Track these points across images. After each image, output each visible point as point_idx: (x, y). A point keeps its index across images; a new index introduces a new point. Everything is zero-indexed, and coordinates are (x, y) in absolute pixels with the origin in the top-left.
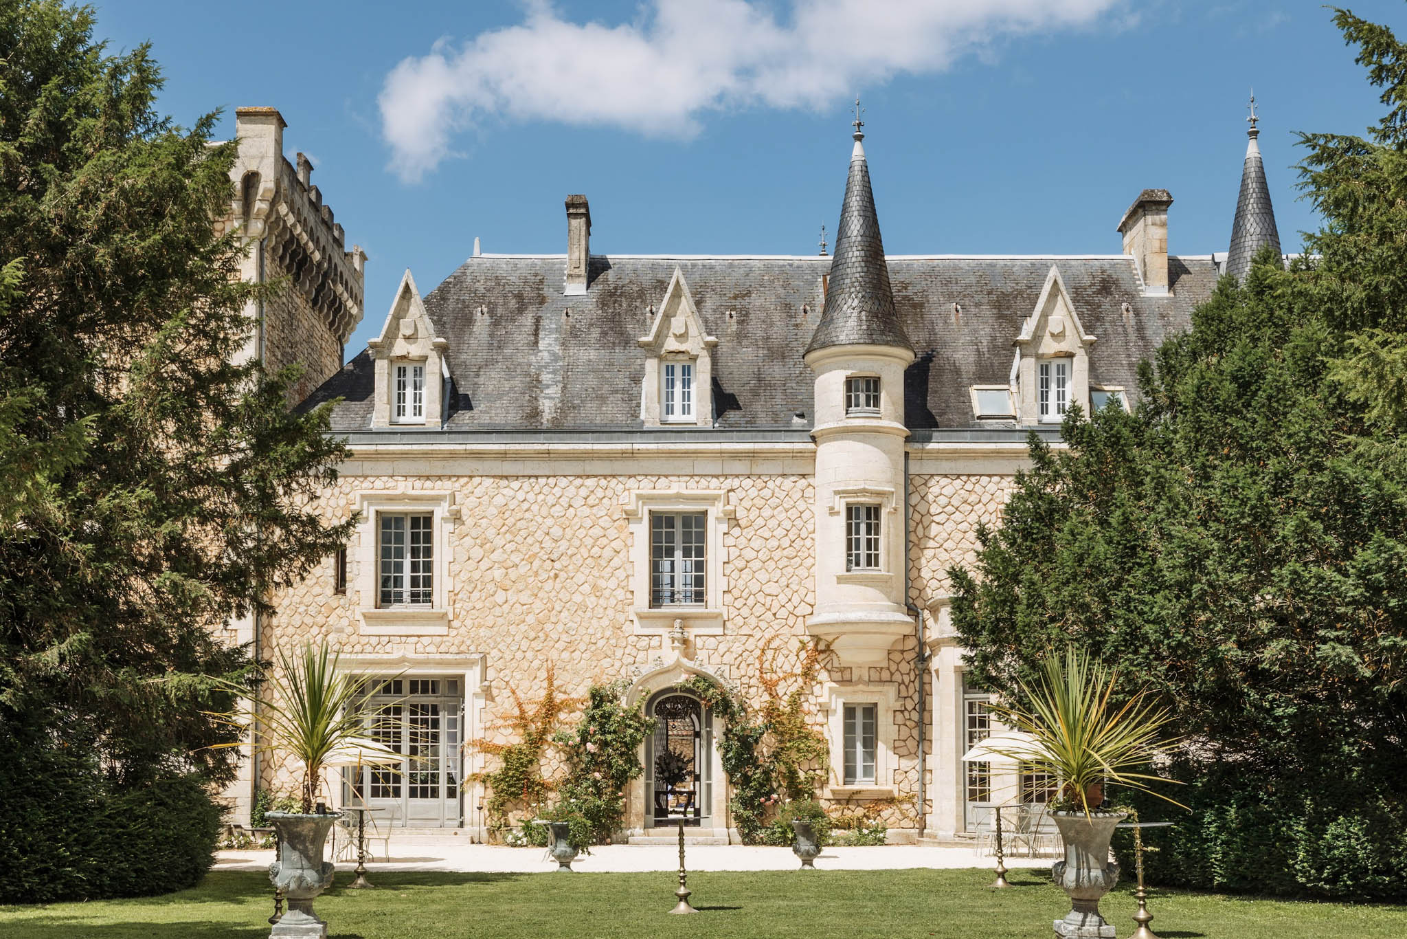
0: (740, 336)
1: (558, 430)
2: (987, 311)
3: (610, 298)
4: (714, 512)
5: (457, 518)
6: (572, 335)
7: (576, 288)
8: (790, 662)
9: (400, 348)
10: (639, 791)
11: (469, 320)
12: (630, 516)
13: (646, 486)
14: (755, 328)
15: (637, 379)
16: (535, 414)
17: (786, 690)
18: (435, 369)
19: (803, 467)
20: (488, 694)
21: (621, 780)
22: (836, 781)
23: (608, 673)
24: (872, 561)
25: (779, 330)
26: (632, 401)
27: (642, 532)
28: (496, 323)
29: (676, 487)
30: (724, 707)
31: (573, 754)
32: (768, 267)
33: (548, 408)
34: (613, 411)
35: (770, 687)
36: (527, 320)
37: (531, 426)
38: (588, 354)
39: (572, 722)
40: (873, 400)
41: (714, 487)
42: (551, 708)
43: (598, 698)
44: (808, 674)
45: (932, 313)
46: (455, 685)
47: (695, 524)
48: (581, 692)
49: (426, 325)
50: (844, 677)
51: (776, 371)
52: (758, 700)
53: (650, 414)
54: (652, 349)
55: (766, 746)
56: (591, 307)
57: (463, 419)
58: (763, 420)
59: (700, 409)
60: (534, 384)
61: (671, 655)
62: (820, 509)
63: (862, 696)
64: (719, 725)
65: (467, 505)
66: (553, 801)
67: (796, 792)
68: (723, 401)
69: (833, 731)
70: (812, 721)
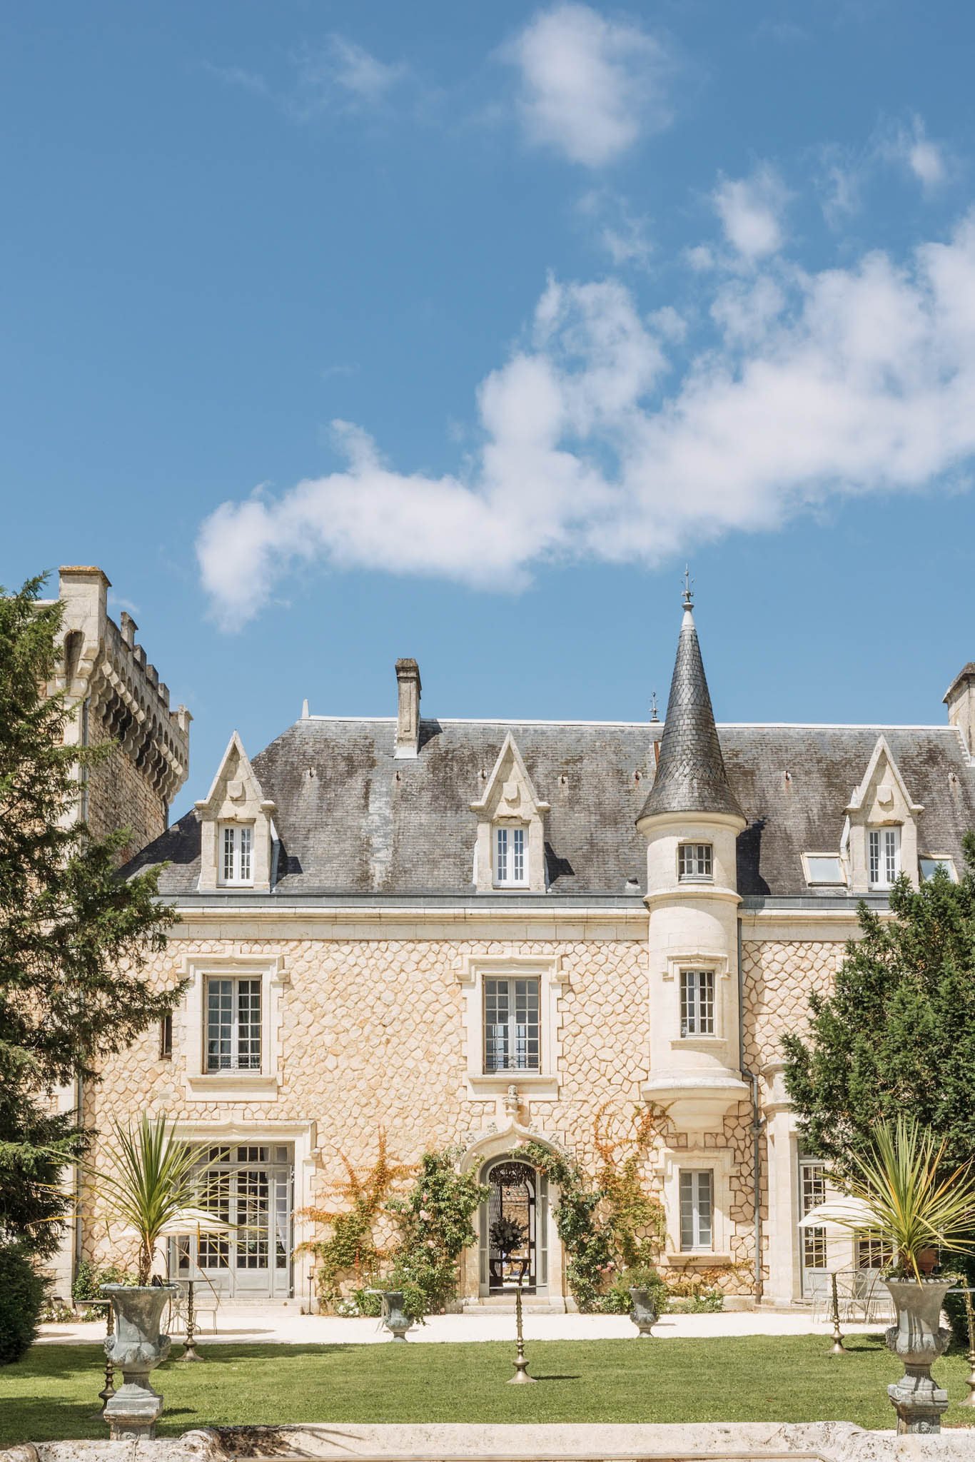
0: (573, 802)
1: (388, 894)
2: (818, 780)
3: (441, 762)
4: (548, 977)
5: (286, 982)
6: (403, 799)
7: (407, 752)
8: (625, 1128)
9: (227, 810)
10: (473, 1260)
11: (297, 783)
12: (462, 981)
13: (479, 951)
14: (588, 794)
15: (469, 843)
16: (366, 877)
17: (621, 1156)
18: (264, 832)
19: (637, 933)
20: (318, 1161)
21: (455, 1248)
22: (673, 1247)
23: (442, 1139)
24: (706, 1026)
25: (611, 795)
26: (464, 865)
27: (475, 997)
28: (325, 785)
29: (510, 952)
30: (560, 1174)
31: (406, 1221)
32: (600, 733)
33: (379, 872)
34: (446, 876)
35: (605, 1153)
36: (357, 783)
37: (361, 890)
38: (420, 818)
39: (404, 1189)
40: (706, 867)
41: (548, 952)
42: (383, 1176)
43: (431, 1165)
44: (643, 1139)
45: (763, 781)
46: (285, 1152)
47: (528, 989)
48: (414, 1158)
49: (254, 787)
50: (680, 1143)
51: (609, 837)
52: (594, 1167)
53: (482, 878)
54: (485, 814)
55: (600, 1216)
56: (422, 773)
57: (293, 882)
58: (596, 886)
59: (532, 874)
60: (365, 847)
61: (505, 1122)
62: (654, 974)
63: (698, 1162)
64: (554, 1191)
65: (296, 969)
66: (386, 1270)
67: (633, 1259)
68: (556, 867)
69: (669, 1197)
70: (648, 1187)
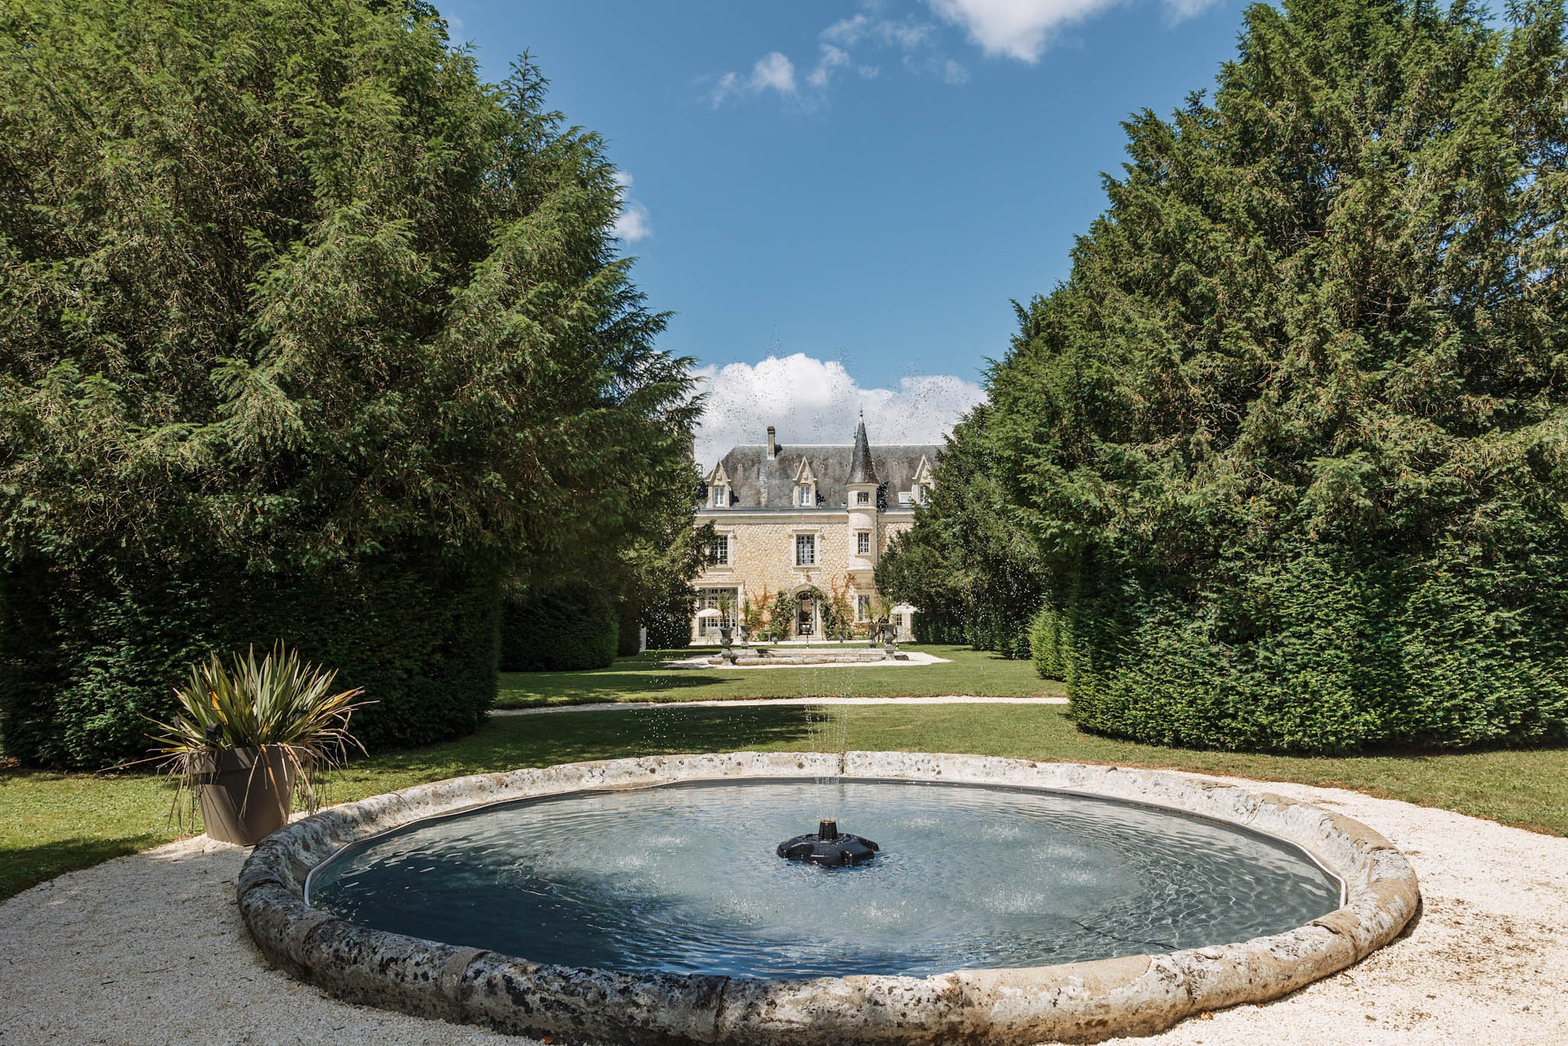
0: (825, 475)
1: (767, 509)
3: (782, 461)
4: (817, 535)
5: (735, 537)
6: (770, 475)
7: (771, 458)
8: (841, 582)
9: (716, 483)
10: (794, 624)
11: (736, 470)
12: (790, 536)
13: (795, 527)
14: (830, 471)
15: (792, 491)
16: (759, 503)
17: (840, 591)
18: (727, 489)
19: (845, 521)
20: (745, 593)
21: (788, 620)
22: (856, 620)
23: (783, 586)
24: (866, 550)
25: (838, 472)
26: (790, 498)
27: (794, 541)
28: (745, 470)
29: (805, 527)
30: (821, 597)
31: (773, 612)
32: (834, 449)
33: (763, 501)
34: (785, 502)
35: (835, 590)
36: (755, 469)
37: (758, 507)
38: (775, 482)
39: (772, 602)
40: (866, 500)
41: (817, 527)
42: (766, 598)
43: (781, 594)
44: (847, 586)
45: (885, 471)
46: (735, 591)
47: (810, 539)
48: (775, 592)
49: (724, 476)
50: (858, 587)
51: (837, 487)
52: (831, 595)
53: (796, 503)
54: (797, 483)
55: (834, 610)
56: (776, 465)
57: (736, 504)
58: (832, 506)
59: (810, 501)
60: (759, 493)
61: (803, 581)
62: (850, 533)
63: (864, 593)
64: (819, 602)
65: (738, 533)
66: (767, 627)
67: (843, 622)
68: (819, 498)
69: (855, 604)
70: (848, 601)
